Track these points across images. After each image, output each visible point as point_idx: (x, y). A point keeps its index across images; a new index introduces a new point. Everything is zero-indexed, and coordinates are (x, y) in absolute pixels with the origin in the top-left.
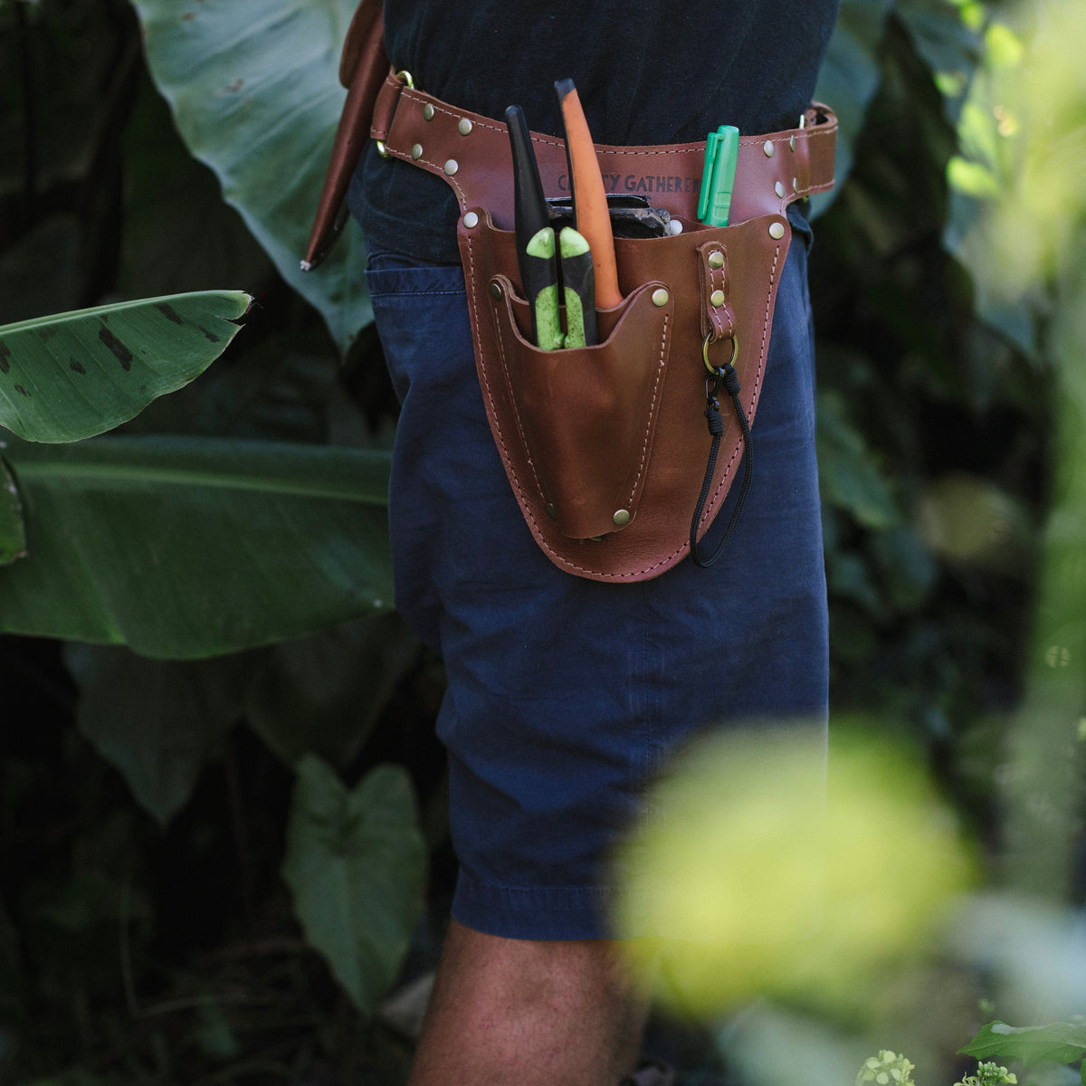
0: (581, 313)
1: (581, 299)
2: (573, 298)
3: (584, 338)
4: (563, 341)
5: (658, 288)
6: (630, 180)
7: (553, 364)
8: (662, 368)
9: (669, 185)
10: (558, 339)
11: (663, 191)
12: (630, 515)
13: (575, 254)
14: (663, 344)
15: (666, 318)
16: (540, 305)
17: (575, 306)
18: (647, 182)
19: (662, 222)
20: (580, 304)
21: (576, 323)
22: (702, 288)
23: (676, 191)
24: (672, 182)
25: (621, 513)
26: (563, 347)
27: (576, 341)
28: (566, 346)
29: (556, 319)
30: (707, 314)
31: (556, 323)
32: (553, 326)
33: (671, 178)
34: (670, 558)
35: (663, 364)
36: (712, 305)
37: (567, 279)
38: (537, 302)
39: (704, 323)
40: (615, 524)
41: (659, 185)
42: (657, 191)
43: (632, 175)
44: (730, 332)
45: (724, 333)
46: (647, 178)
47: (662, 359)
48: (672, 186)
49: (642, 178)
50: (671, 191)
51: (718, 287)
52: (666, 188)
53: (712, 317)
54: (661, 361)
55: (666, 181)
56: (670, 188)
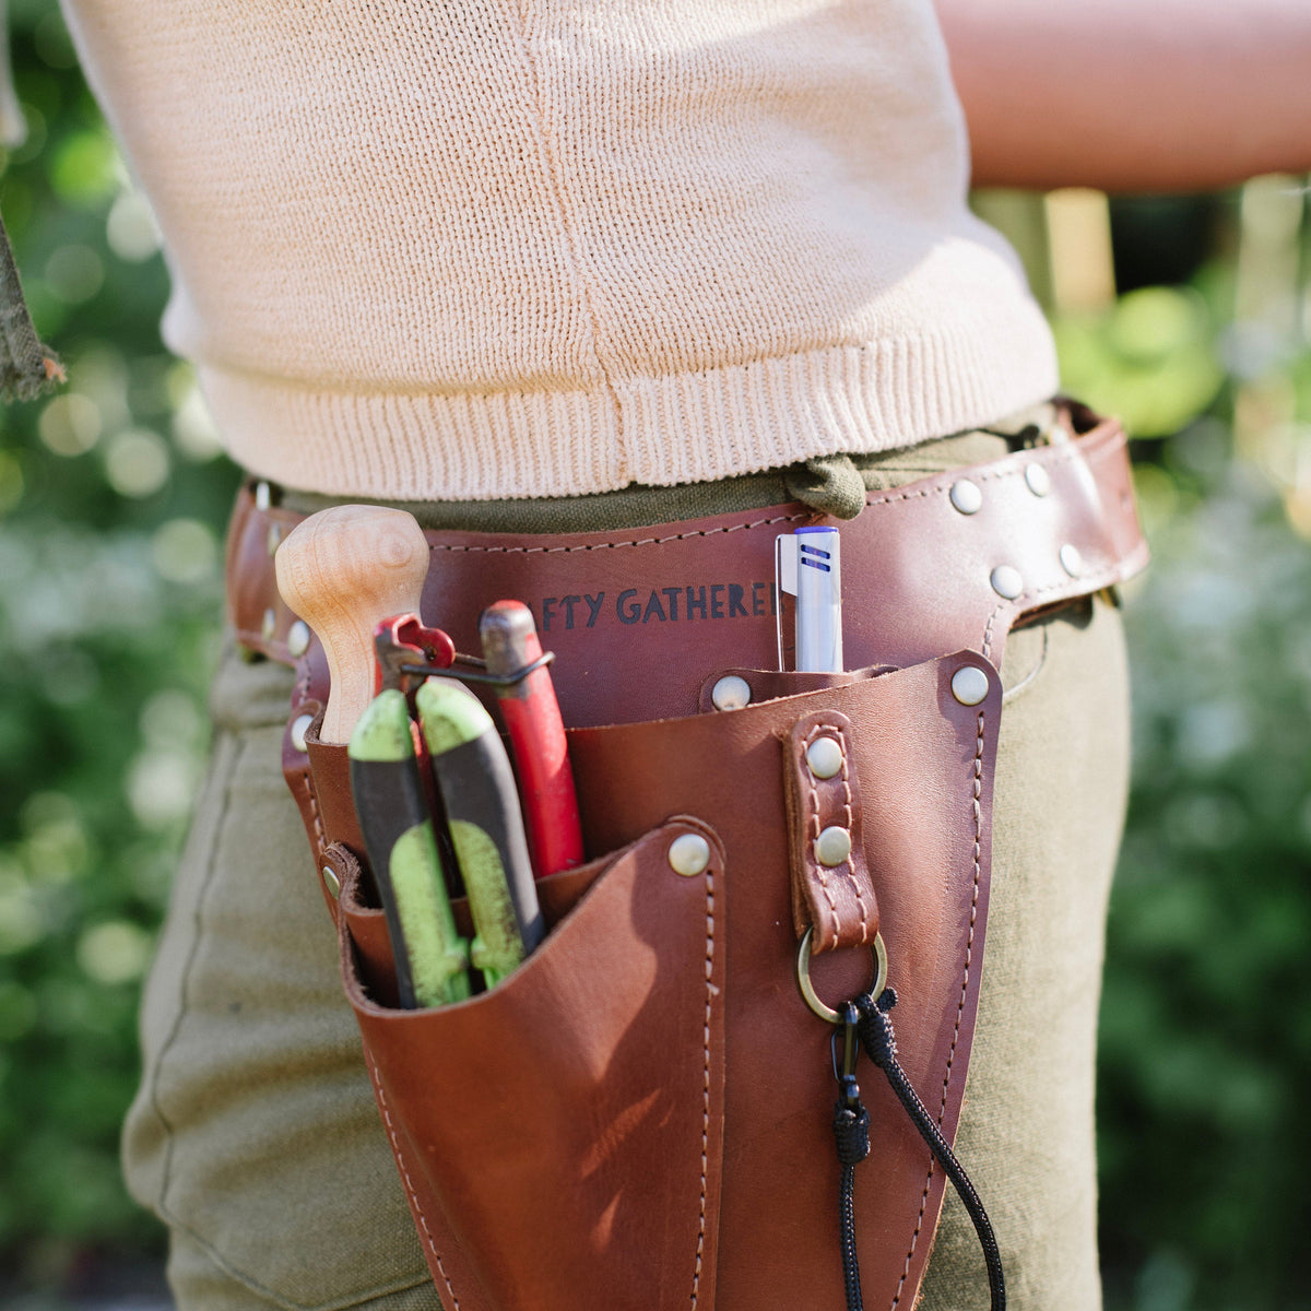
4: (468, 952)
6: (629, 602)
8: (716, 1002)
9: (716, 604)
11: (704, 615)
18: (664, 600)
22: (793, 823)
23: (732, 614)
24: (722, 596)
33: (721, 587)
35: (714, 990)
36: (816, 862)
39: (797, 906)
41: (691, 604)
42: (690, 616)
43: (632, 592)
44: (862, 927)
45: (848, 933)
46: (665, 591)
47: (709, 981)
48: (721, 604)
49: (654, 593)
50: (721, 615)
51: (836, 818)
52: (709, 610)
53: (816, 890)
54: (709, 985)
55: (708, 594)
56: (719, 609)
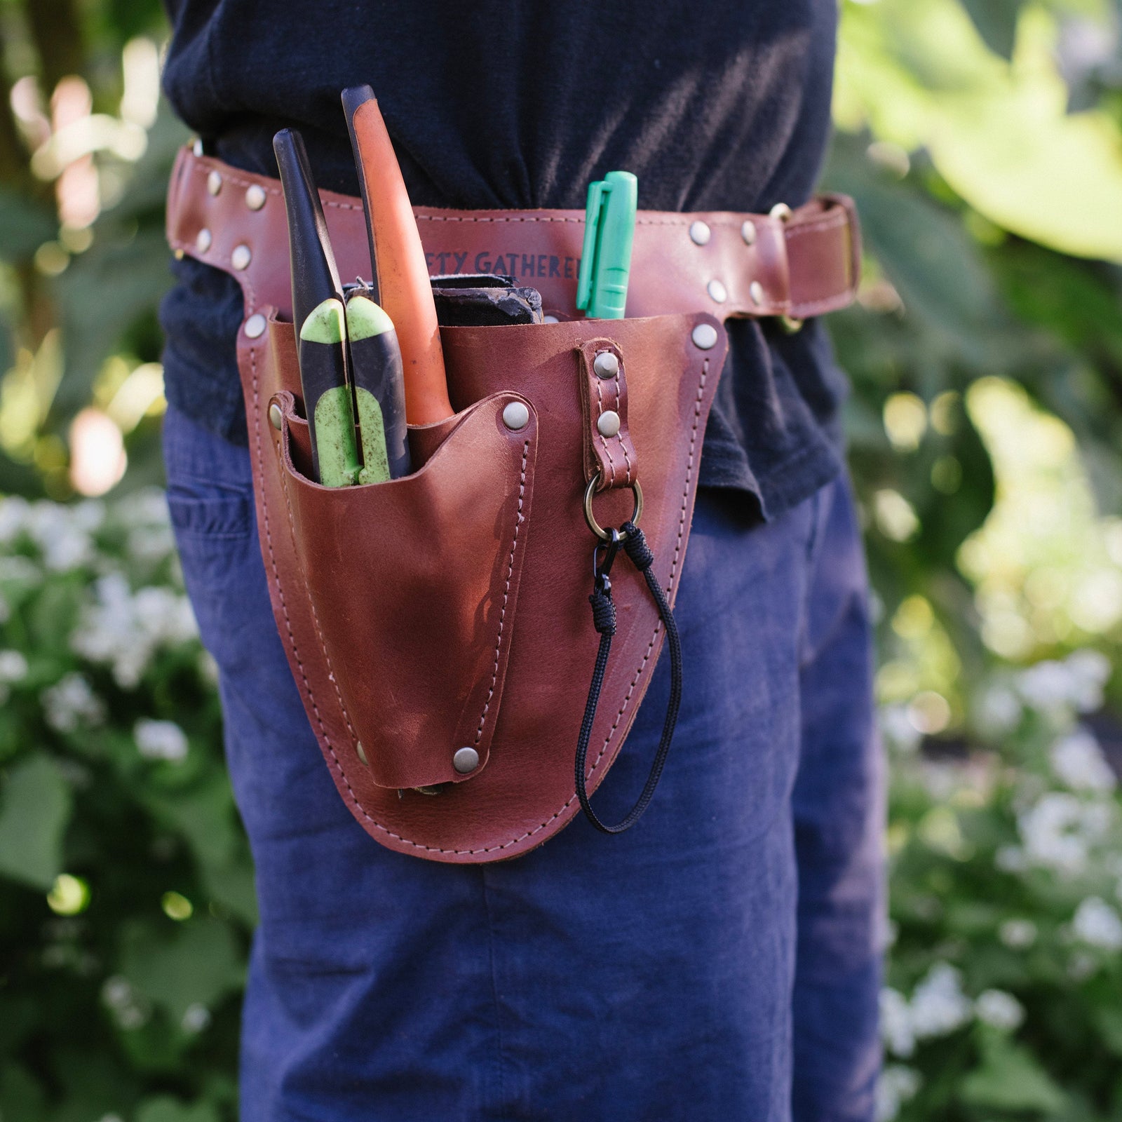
0: (381, 428)
1: (380, 405)
2: (368, 404)
3: (387, 467)
4: (357, 475)
5: (511, 400)
6: (484, 259)
7: (341, 507)
8: (522, 525)
9: (541, 267)
10: (349, 472)
11: (532, 274)
12: (480, 757)
13: (369, 336)
14: (522, 488)
15: (526, 447)
16: (321, 417)
17: (372, 417)
18: (507, 261)
19: (528, 307)
20: (380, 414)
21: (375, 444)
22: (584, 407)
23: (551, 275)
24: (545, 263)
25: (467, 755)
26: (356, 482)
27: (376, 473)
28: (362, 480)
29: (347, 441)
30: (591, 446)
31: (347, 445)
32: (341, 449)
33: (545, 257)
34: (544, 825)
35: (522, 518)
36: (600, 433)
37: (359, 374)
38: (316, 412)
39: (587, 460)
40: (458, 772)
41: (525, 266)
42: (523, 274)
43: (486, 254)
44: (627, 475)
45: (619, 476)
46: (508, 255)
47: (520, 511)
48: (544, 268)
49: (500, 257)
50: (544, 275)
51: (610, 406)
52: (536, 270)
53: (600, 450)
54: (519, 514)
55: (536, 259)
56: (543, 271)
